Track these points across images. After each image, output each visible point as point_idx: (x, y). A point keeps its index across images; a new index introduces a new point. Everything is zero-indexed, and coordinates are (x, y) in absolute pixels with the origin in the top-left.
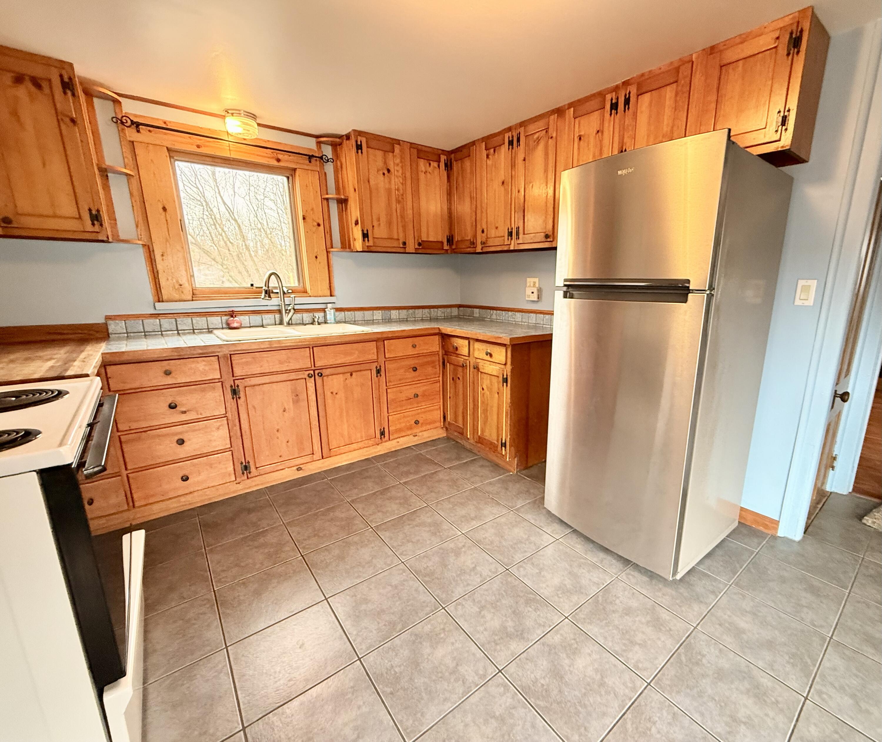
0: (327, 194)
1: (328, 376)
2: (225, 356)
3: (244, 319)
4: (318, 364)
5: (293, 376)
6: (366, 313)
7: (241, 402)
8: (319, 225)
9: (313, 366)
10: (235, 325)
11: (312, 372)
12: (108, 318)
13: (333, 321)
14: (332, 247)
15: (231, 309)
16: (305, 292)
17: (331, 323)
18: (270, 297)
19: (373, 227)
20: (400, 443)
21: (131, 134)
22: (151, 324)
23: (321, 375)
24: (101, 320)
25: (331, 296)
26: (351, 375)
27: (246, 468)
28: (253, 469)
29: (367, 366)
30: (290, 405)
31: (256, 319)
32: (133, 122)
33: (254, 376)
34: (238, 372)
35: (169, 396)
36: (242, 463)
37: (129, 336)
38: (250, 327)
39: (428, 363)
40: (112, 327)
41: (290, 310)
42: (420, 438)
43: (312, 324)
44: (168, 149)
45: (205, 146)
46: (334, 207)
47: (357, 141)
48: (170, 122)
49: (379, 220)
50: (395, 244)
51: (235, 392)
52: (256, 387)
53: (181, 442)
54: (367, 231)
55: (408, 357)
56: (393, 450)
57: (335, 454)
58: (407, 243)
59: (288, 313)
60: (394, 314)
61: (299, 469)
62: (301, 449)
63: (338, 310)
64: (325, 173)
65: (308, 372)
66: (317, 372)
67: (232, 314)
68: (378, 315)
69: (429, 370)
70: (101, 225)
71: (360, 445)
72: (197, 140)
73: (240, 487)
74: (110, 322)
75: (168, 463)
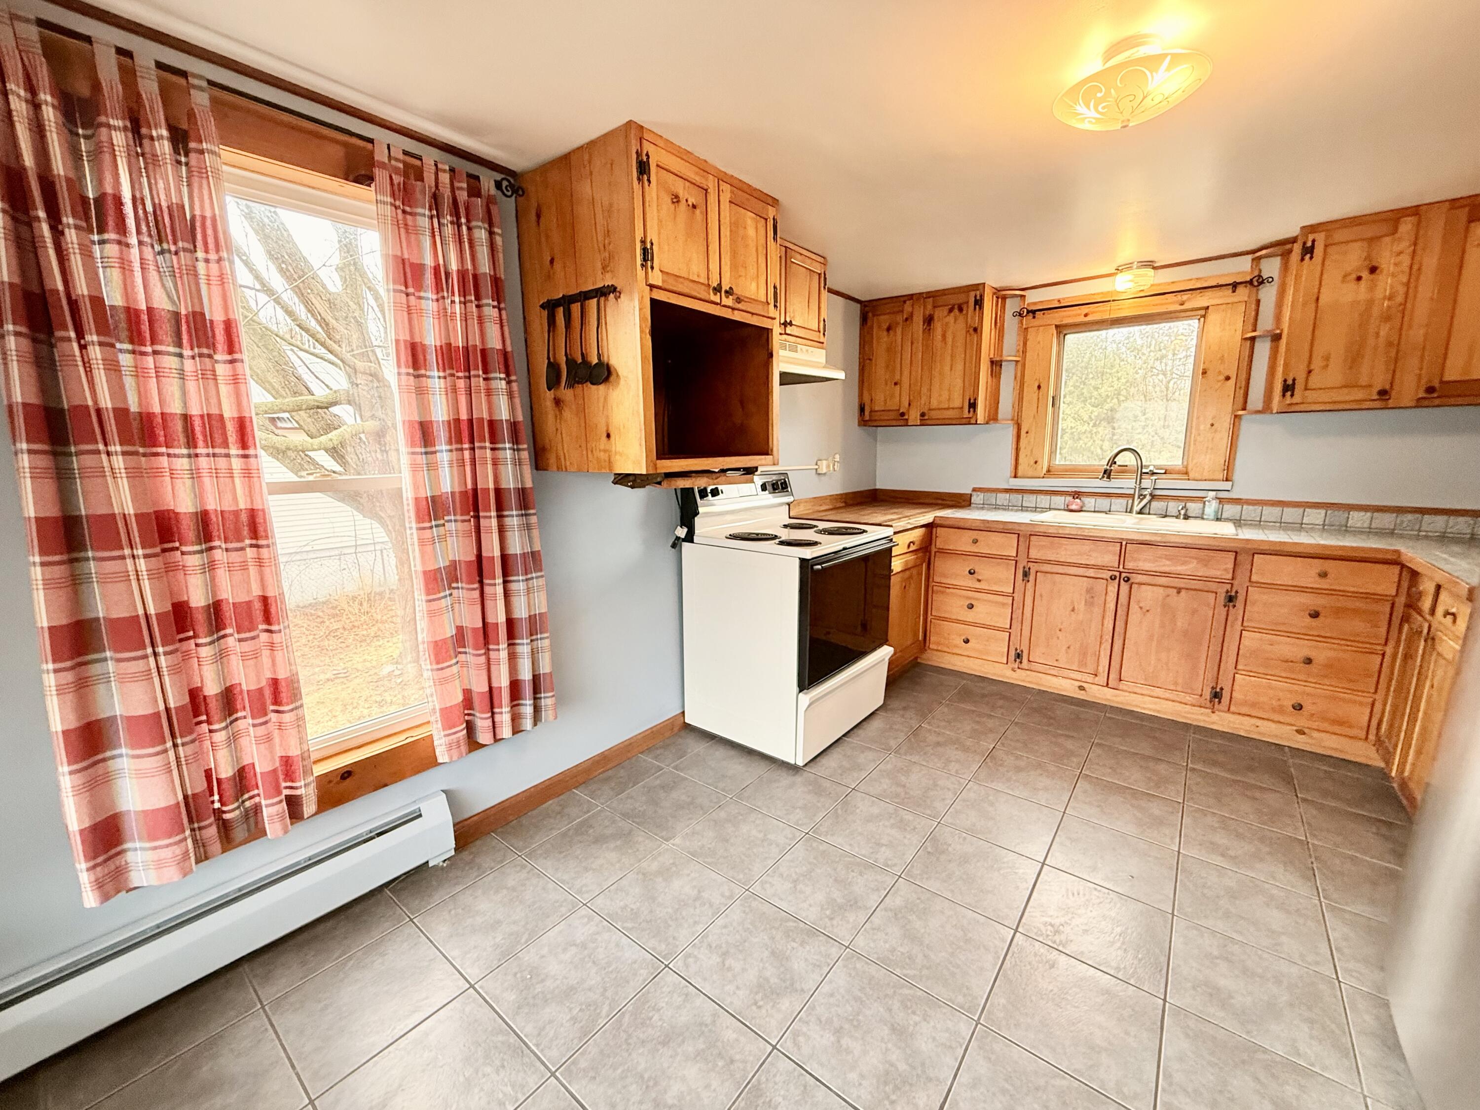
0: (1255, 330)
1: (1140, 584)
2: (1025, 536)
3: (1090, 502)
4: (1130, 565)
5: (1091, 573)
7: (1030, 585)
8: (1228, 378)
9: (1121, 566)
10: (1074, 507)
11: (1117, 574)
12: (974, 490)
13: (1212, 517)
14: (1244, 409)
15: (1074, 489)
16: (1187, 473)
17: (1207, 519)
18: (1109, 477)
19: (1310, 372)
20: (1262, 730)
21: (1027, 321)
22: (1002, 498)
23: (1127, 580)
24: (969, 491)
25: (1227, 480)
26: (1179, 592)
27: (1019, 656)
28: (1025, 660)
29: (1213, 586)
30: (1081, 607)
31: (1104, 503)
32: (1028, 312)
33: (1048, 562)
34: (1034, 554)
35: (972, 564)
36: (1016, 650)
37: (982, 507)
38: (1094, 512)
39: (1356, 611)
40: (977, 498)
41: (1145, 496)
42: (1309, 740)
43: (1177, 517)
44: (1057, 326)
45: (1093, 313)
46: (1262, 348)
47: (1305, 243)
48: (1064, 299)
49: (1327, 358)
50: (1359, 395)
51: (1026, 574)
52: (1049, 575)
53: (971, 607)
54: (1294, 380)
55: (1302, 590)
56: (1243, 734)
57: (1125, 688)
59: (1142, 500)
60: (1358, 519)
61: (1081, 688)
62: (1083, 663)
63: (1221, 500)
64: (1258, 301)
65: (1111, 573)
66: (1123, 575)
67: (1077, 495)
68: (1315, 516)
69: (1358, 626)
70: (975, 411)
71: (1167, 695)
72: (1085, 310)
73: (1014, 675)
74: (974, 494)
75: (958, 621)
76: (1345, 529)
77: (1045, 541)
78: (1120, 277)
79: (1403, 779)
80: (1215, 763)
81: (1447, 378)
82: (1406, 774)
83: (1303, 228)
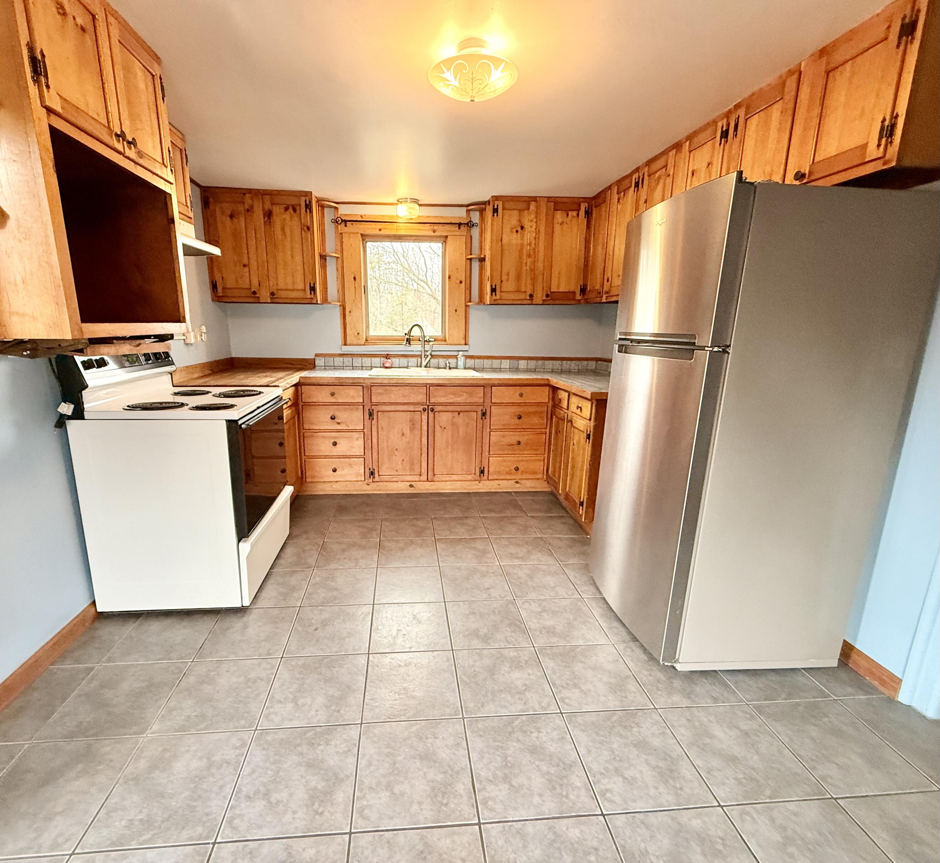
0: (471, 254)
1: (439, 412)
2: (367, 387)
3: (396, 361)
4: (432, 400)
5: (411, 408)
6: (495, 361)
7: (374, 422)
8: (461, 282)
9: (428, 402)
10: (388, 365)
11: (426, 407)
12: (317, 355)
13: (462, 367)
14: (470, 301)
15: (386, 353)
16: (445, 341)
17: (460, 369)
18: (409, 344)
19: (502, 281)
20: (501, 486)
21: (341, 227)
22: (338, 361)
23: (432, 410)
24: (312, 357)
25: (466, 344)
26: (459, 414)
27: (372, 473)
28: (376, 475)
29: (474, 408)
30: (407, 431)
31: (404, 361)
32: (342, 221)
33: (385, 404)
34: (374, 400)
35: (332, 411)
36: (370, 469)
37: (326, 368)
38: (399, 367)
39: (534, 413)
40: (320, 362)
41: (428, 356)
42: (521, 486)
43: (445, 368)
44: (362, 235)
45: (384, 229)
46: (476, 265)
47: (494, 205)
48: (365, 215)
49: (508, 274)
50: (522, 296)
51: (371, 414)
52: (386, 414)
53: (335, 444)
54: (496, 286)
55: (513, 404)
56: (493, 491)
57: (437, 479)
58: (534, 296)
59: (426, 358)
60: (523, 364)
61: (411, 486)
62: (412, 469)
63: (467, 357)
64: (471, 237)
65: (423, 407)
66: (430, 407)
67: (387, 357)
68: (506, 364)
69: (535, 420)
70: (315, 294)
71: (460, 477)
72: (379, 226)
73: (369, 488)
74: (317, 358)
75: (326, 457)
76: (517, 370)
77: (380, 390)
78: (400, 206)
79: (567, 493)
80: (491, 511)
81: (552, 291)
82: (567, 490)
83: (492, 197)
